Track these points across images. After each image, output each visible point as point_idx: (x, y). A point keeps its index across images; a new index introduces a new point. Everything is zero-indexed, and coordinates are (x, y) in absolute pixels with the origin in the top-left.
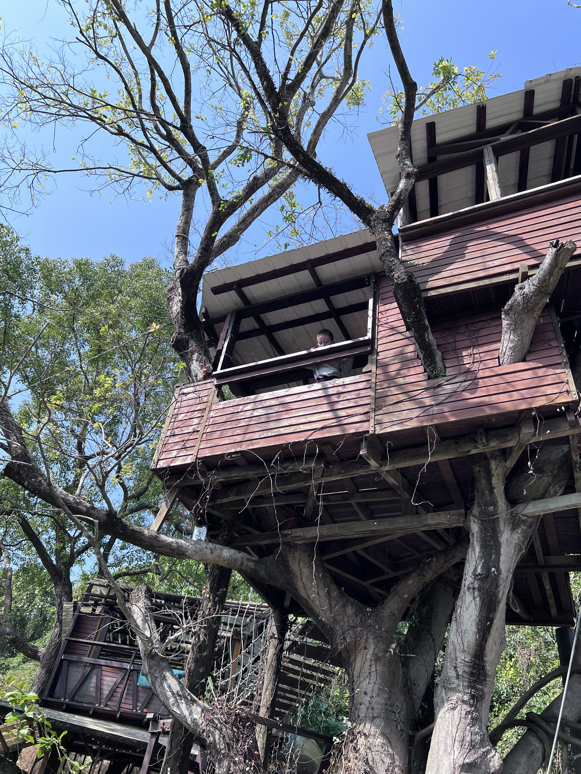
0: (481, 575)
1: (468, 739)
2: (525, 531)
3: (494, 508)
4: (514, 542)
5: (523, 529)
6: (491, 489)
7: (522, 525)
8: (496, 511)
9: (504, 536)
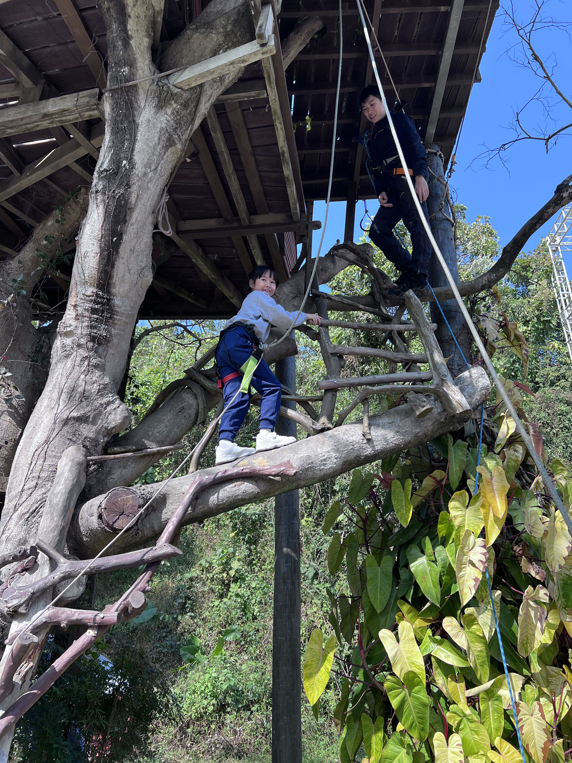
0: (107, 171)
1: (81, 389)
2: (177, 112)
3: (130, 70)
4: (159, 125)
5: (174, 109)
6: (126, 40)
7: (173, 102)
8: (134, 75)
9: (143, 114)
